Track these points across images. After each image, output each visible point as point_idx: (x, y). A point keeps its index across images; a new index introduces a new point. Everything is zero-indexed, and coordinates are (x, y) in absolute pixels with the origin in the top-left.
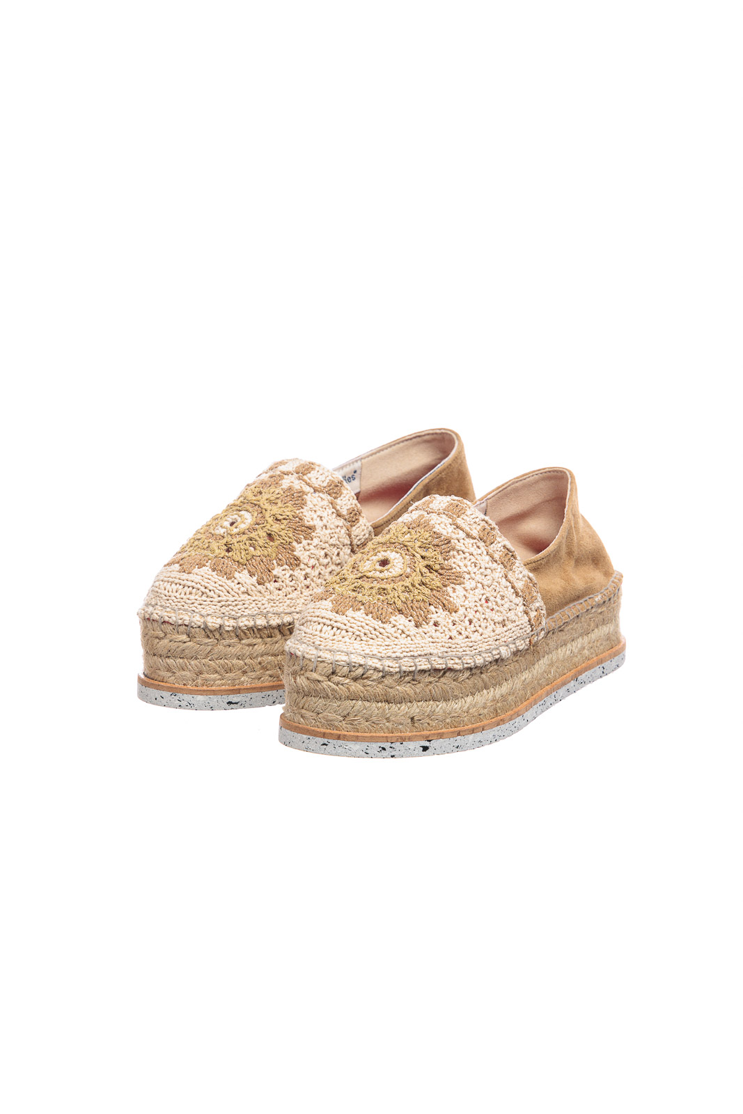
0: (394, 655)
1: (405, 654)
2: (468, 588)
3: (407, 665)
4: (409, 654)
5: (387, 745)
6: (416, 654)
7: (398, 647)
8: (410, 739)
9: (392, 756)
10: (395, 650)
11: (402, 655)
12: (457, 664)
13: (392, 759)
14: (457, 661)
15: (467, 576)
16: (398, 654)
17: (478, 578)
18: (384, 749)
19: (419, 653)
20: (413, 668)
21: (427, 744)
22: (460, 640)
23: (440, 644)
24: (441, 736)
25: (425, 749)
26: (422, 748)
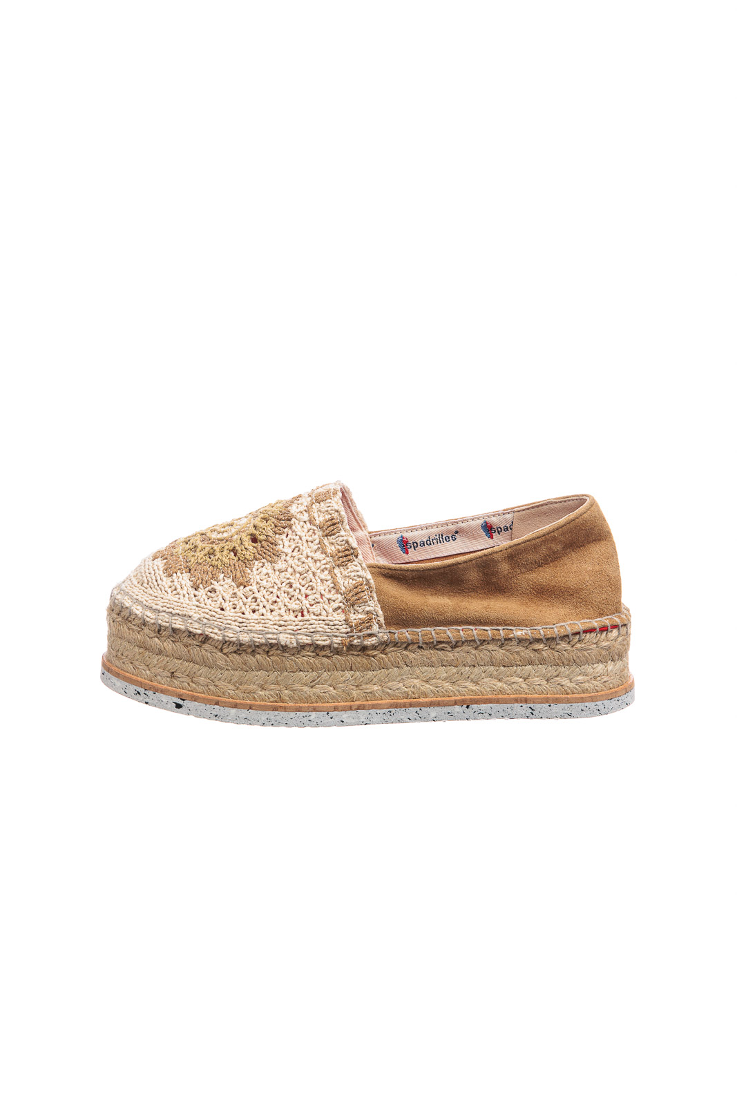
0: (155, 607)
1: (165, 609)
2: (276, 568)
3: (164, 620)
4: (168, 610)
5: (142, 690)
6: (174, 612)
7: (162, 600)
8: (163, 692)
9: (147, 703)
10: (158, 602)
11: (161, 609)
12: (216, 634)
13: (146, 705)
14: (216, 630)
15: (283, 557)
16: (158, 607)
17: (294, 562)
18: (139, 693)
19: (177, 612)
20: (168, 624)
21: (180, 702)
22: (229, 612)
23: (203, 610)
24: (195, 699)
25: (179, 706)
26: (175, 705)
